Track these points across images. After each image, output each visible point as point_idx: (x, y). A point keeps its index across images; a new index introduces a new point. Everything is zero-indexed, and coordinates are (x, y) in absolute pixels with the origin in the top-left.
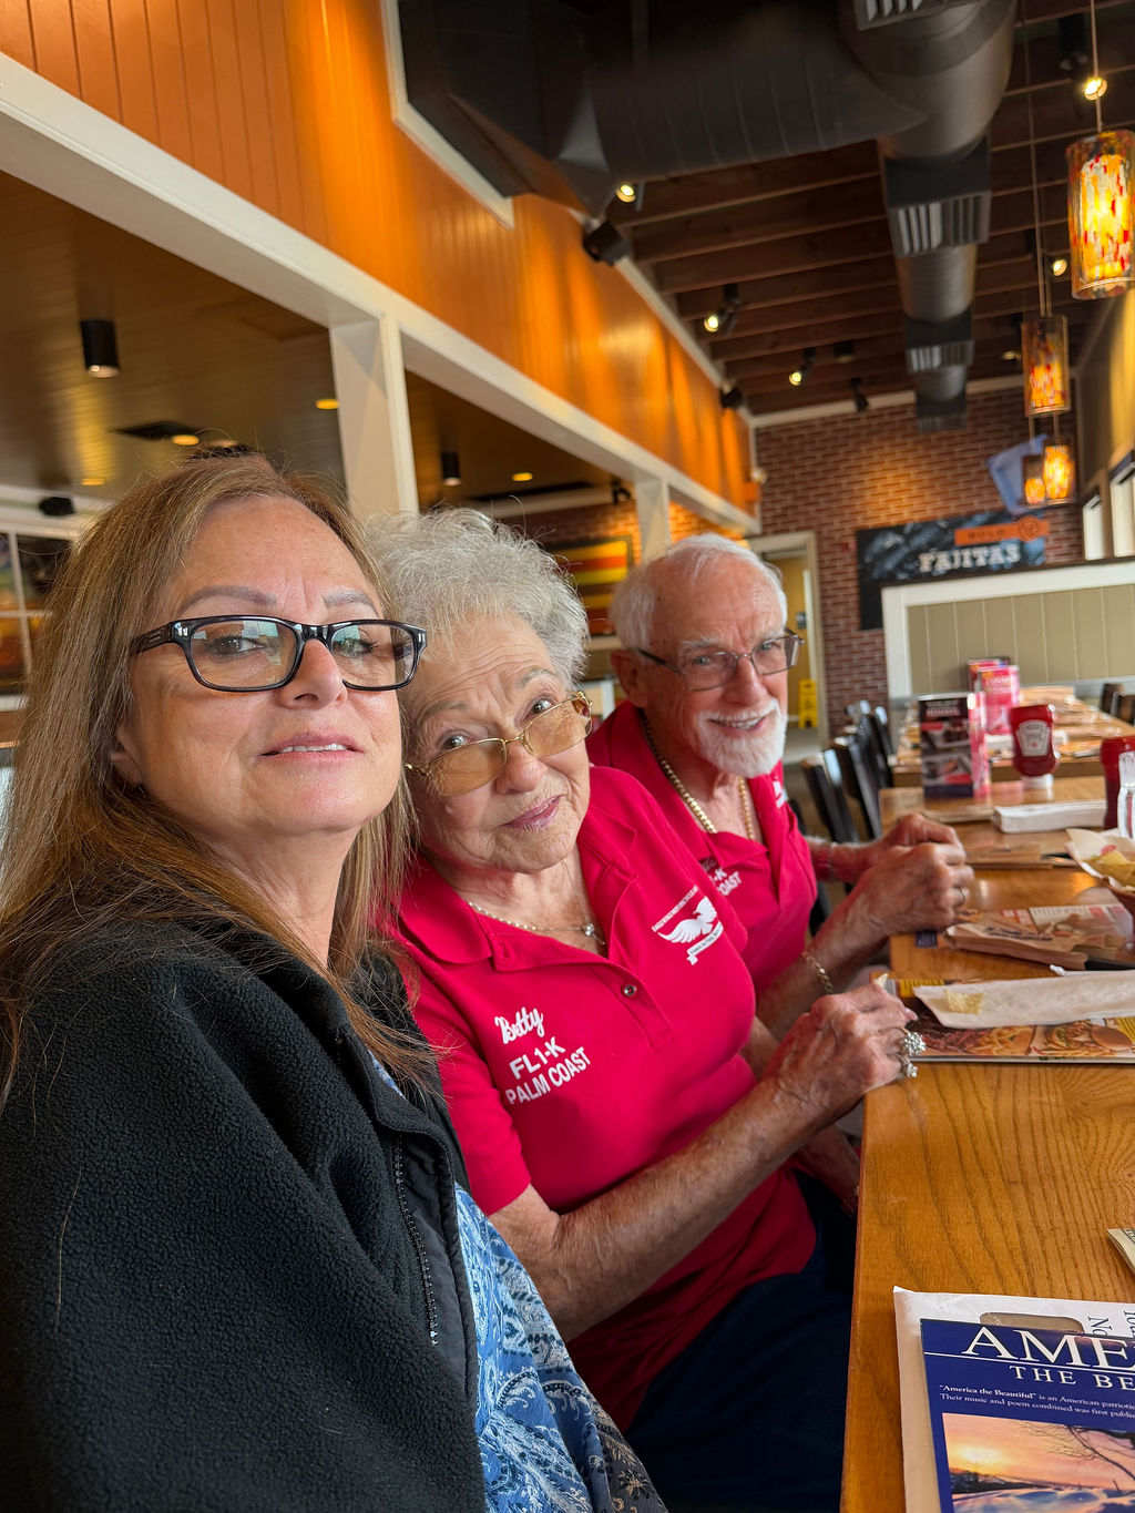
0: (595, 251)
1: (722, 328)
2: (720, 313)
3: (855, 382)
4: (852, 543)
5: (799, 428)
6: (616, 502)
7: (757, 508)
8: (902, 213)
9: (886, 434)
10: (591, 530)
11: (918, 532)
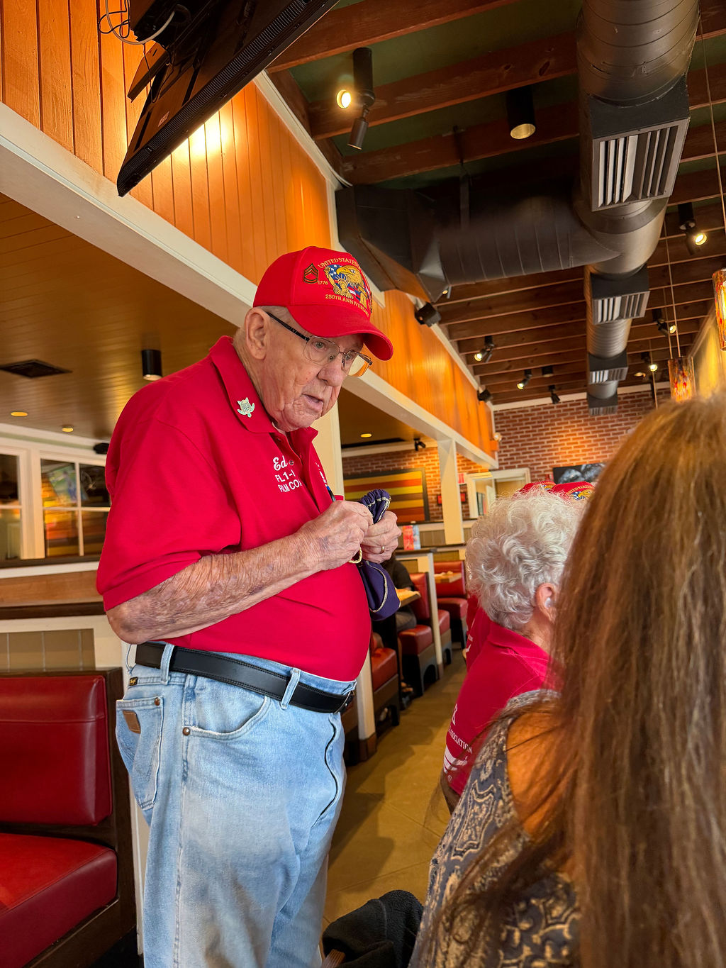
0: (421, 319)
1: (484, 359)
2: (482, 351)
3: (552, 388)
4: (551, 474)
5: (519, 412)
6: (417, 449)
7: (496, 454)
8: (600, 302)
9: (568, 416)
10: (401, 465)
11: (589, 470)
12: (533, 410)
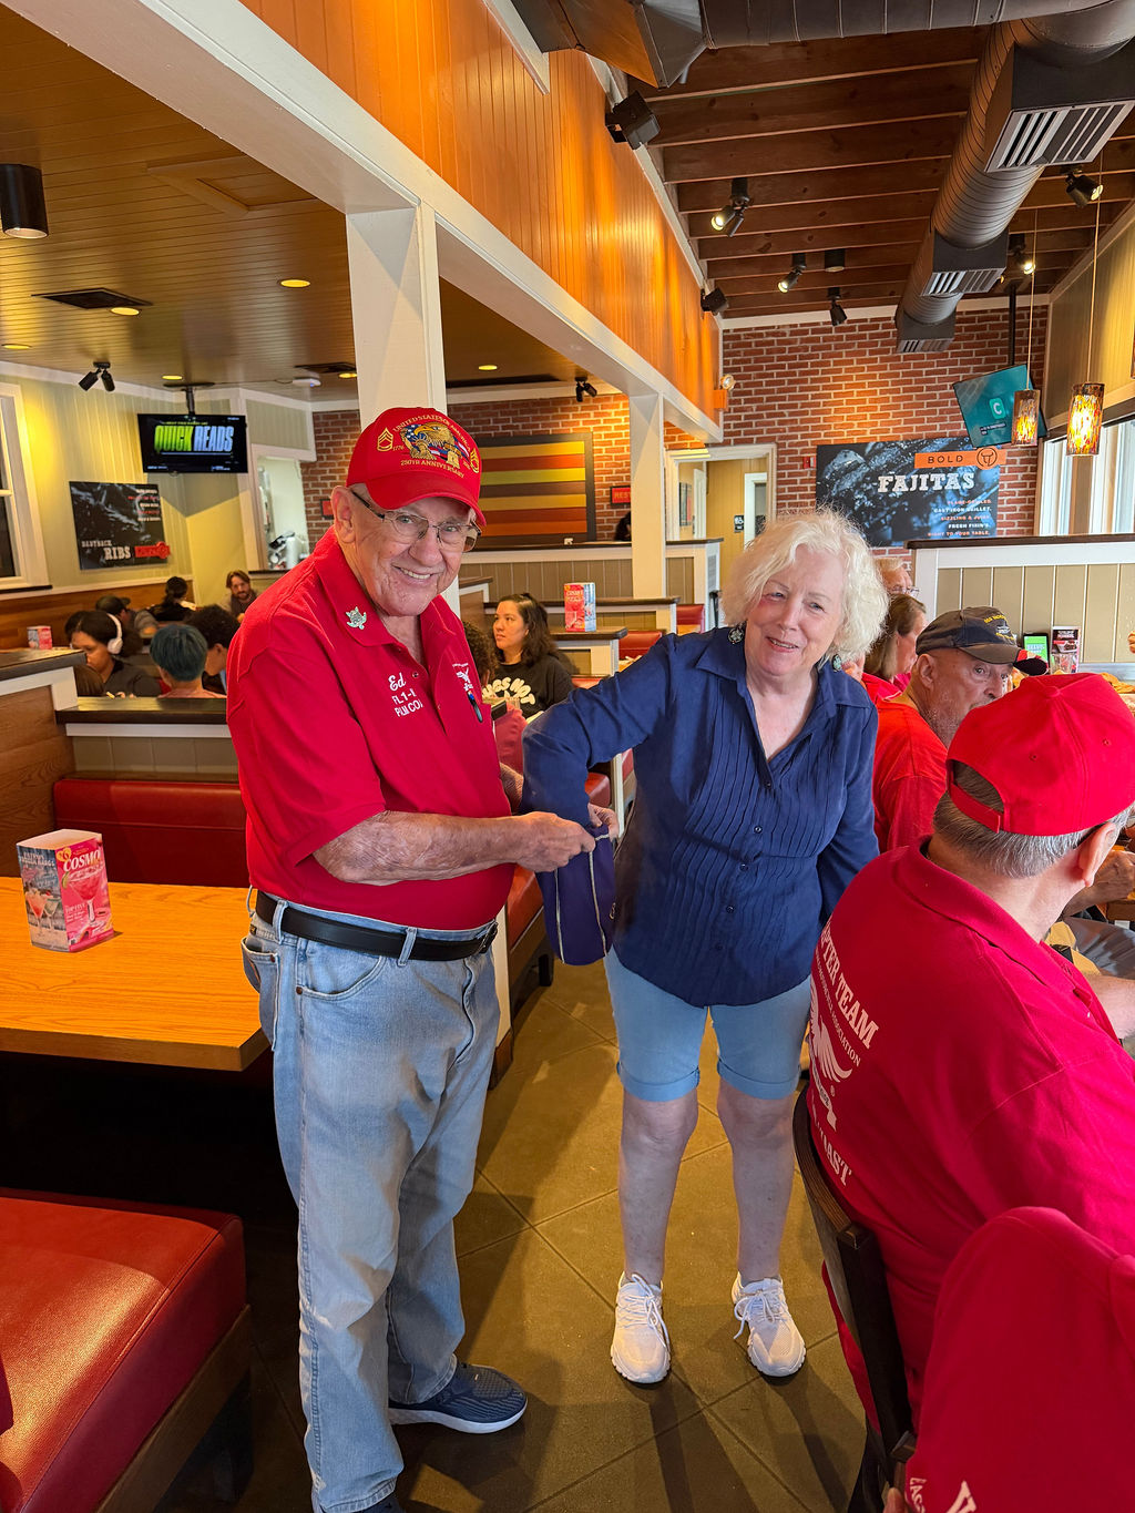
0: (617, 128)
1: (729, 227)
2: (727, 211)
4: (813, 458)
5: (768, 334)
6: (579, 398)
9: (856, 348)
10: (550, 425)
11: (879, 452)
12: (792, 333)
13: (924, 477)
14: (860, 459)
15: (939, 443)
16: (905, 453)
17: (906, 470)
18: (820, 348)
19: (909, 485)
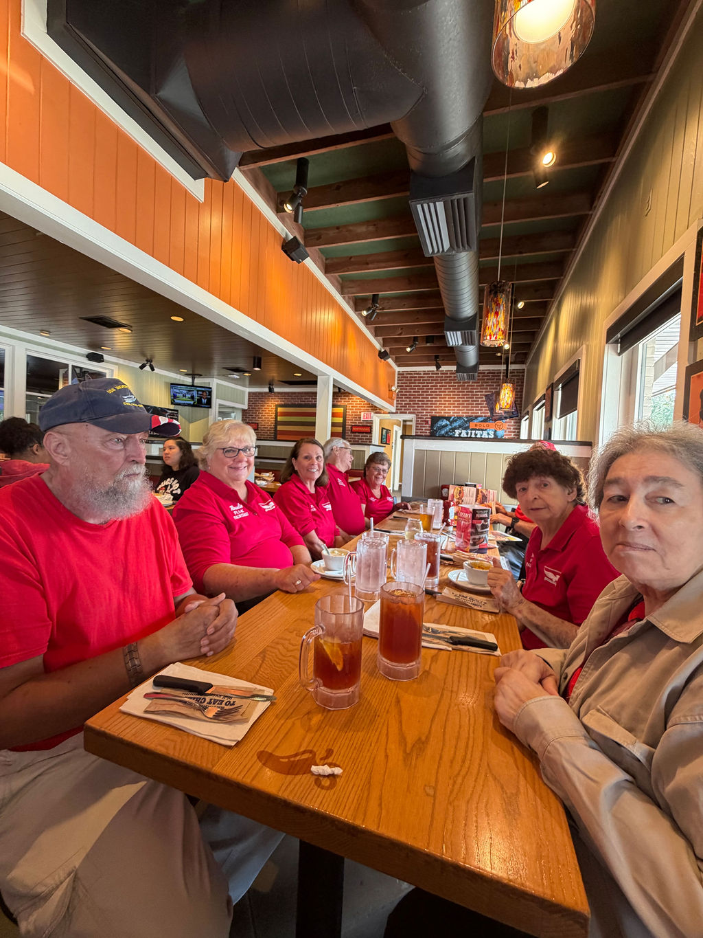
0: (290, 254)
2: (366, 309)
3: (435, 358)
4: (429, 420)
7: (394, 402)
9: (448, 381)
11: (456, 421)
13: (473, 432)
14: (448, 423)
15: (480, 419)
16: (466, 422)
17: (466, 428)
18: (435, 380)
19: (467, 434)
